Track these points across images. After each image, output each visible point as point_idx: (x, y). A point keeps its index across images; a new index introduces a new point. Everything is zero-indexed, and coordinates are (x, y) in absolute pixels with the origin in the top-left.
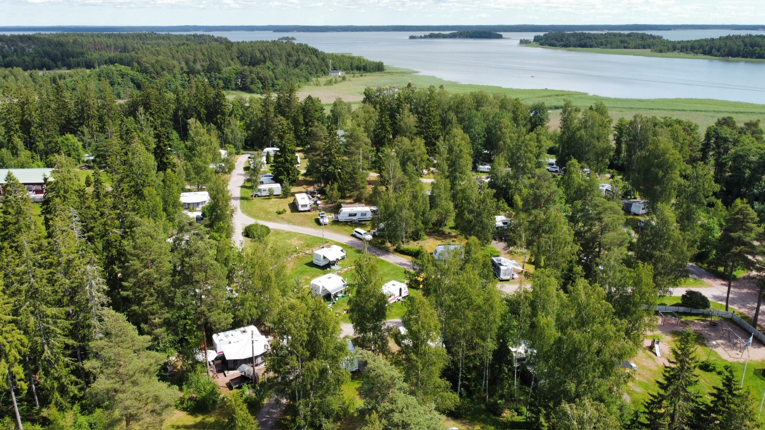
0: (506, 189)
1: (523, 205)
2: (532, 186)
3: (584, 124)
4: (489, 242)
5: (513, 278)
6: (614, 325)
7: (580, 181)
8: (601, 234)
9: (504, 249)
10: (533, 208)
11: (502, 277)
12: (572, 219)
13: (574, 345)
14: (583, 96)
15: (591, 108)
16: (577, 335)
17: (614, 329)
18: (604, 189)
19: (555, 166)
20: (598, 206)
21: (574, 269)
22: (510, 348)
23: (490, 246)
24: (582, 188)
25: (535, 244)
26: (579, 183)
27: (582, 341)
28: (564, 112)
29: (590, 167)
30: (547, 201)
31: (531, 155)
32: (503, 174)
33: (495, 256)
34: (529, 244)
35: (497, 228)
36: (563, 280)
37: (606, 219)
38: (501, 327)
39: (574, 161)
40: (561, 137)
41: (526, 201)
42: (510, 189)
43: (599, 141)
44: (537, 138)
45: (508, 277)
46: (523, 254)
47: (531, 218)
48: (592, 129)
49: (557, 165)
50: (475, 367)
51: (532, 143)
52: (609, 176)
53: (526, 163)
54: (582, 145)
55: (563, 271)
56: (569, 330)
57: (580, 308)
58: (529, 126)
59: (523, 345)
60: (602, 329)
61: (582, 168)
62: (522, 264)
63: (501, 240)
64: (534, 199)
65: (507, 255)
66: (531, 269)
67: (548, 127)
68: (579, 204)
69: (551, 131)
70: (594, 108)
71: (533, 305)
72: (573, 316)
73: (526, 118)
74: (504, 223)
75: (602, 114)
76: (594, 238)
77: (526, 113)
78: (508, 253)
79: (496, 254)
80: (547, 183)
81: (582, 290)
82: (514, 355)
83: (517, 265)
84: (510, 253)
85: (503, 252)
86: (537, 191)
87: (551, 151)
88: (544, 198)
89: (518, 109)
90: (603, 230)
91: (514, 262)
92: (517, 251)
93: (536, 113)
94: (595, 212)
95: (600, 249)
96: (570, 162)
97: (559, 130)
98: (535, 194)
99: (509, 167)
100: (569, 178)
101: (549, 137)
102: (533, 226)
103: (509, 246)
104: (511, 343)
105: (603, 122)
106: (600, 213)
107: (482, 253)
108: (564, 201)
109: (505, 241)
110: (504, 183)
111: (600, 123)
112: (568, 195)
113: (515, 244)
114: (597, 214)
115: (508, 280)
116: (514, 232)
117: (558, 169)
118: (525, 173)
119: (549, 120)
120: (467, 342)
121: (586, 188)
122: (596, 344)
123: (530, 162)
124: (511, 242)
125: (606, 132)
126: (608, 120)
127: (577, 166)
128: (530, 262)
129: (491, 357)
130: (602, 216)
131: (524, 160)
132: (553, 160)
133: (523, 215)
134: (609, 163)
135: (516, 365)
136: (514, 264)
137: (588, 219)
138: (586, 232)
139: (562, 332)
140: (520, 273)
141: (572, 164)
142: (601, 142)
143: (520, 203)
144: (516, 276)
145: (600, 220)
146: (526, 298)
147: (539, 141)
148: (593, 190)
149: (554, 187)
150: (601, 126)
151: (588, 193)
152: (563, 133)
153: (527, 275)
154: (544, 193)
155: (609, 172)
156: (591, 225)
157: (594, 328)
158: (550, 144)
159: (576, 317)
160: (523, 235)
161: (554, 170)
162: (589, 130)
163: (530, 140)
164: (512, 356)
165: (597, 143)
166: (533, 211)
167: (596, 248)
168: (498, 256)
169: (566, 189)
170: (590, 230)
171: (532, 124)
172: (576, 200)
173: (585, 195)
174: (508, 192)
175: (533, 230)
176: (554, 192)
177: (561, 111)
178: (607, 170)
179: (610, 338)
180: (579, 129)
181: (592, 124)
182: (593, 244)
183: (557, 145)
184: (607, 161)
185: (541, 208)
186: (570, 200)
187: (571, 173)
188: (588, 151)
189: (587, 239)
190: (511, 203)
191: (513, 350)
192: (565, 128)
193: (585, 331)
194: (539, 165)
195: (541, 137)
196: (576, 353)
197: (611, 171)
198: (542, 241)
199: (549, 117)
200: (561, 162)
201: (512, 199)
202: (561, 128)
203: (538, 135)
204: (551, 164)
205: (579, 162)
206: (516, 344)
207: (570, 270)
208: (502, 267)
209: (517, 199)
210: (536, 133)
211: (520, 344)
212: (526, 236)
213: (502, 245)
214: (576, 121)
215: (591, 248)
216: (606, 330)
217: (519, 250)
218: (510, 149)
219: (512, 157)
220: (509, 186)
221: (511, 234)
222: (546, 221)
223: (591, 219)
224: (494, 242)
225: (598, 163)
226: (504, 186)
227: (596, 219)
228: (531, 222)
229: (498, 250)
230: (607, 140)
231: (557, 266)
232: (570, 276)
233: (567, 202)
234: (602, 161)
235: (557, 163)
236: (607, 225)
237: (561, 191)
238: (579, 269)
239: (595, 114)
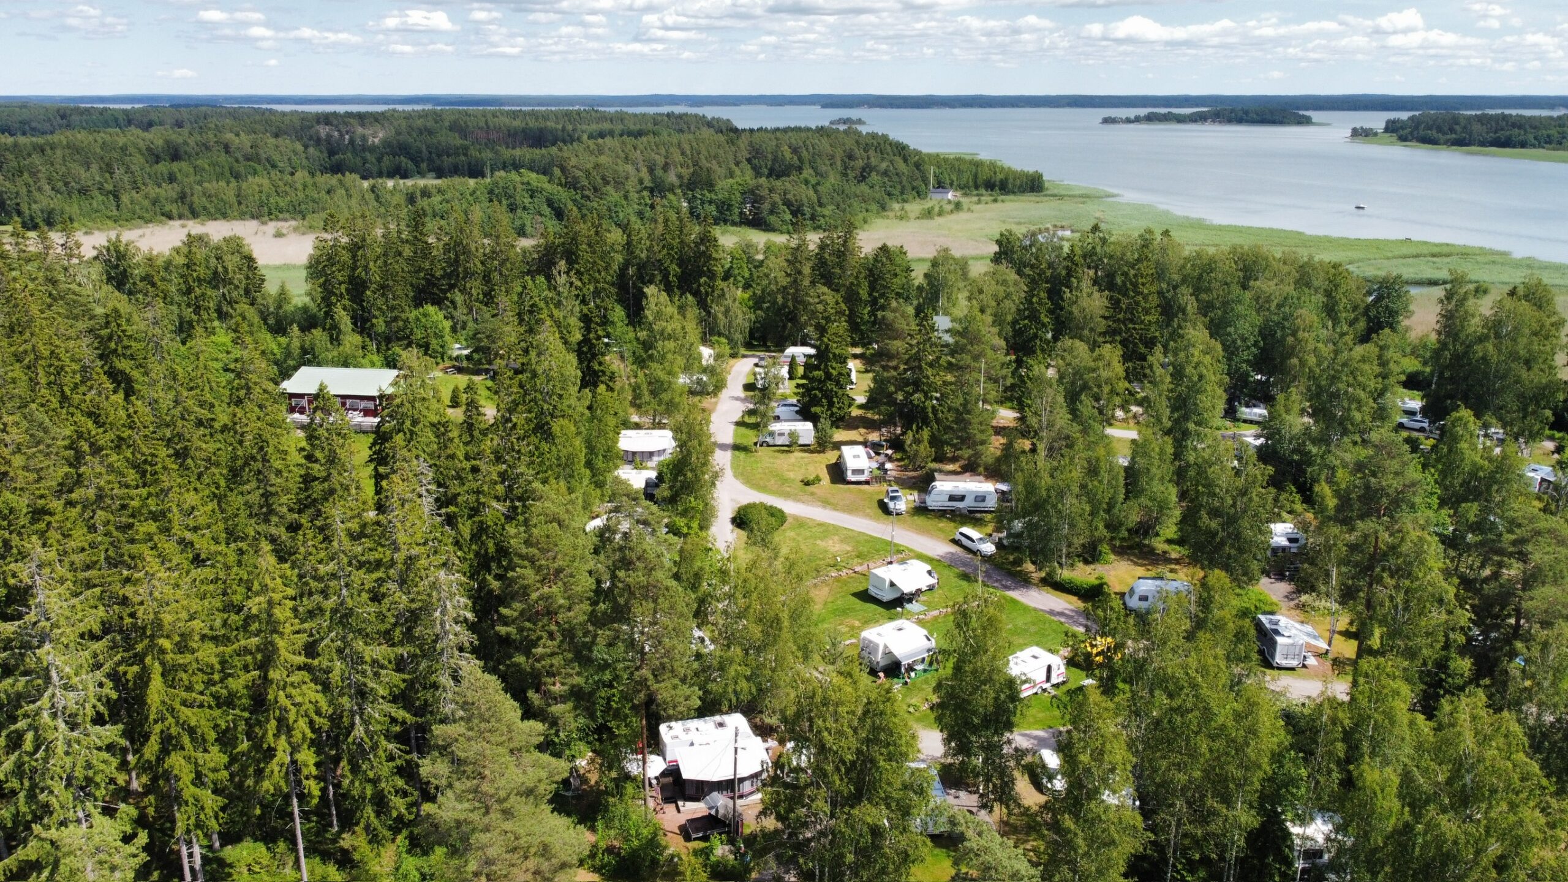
0: (1299, 464)
1: (1339, 509)
2: (1360, 467)
3: (1495, 326)
4: (1252, 579)
5: (1304, 666)
7: (1478, 459)
8: (1524, 589)
9: (1288, 597)
10: (1362, 517)
11: (1279, 659)
12: (1450, 542)
14: (1498, 259)
15: (1512, 293)
16: (1449, 826)
18: (1538, 477)
19: (1419, 417)
20: (1519, 526)
21: (1452, 665)
22: (1288, 824)
23: (1256, 588)
24: (1481, 474)
25: (1361, 594)
26: (1474, 464)
27: (1462, 840)
28: (1449, 296)
29: (1504, 427)
30: (1396, 502)
31: (1362, 395)
32: (1296, 430)
33: (1264, 613)
34: (1347, 596)
35: (1275, 550)
36: (1424, 687)
37: (1539, 555)
38: (1271, 780)
39: (1465, 413)
40: (1437, 353)
41: (1344, 500)
42: (1310, 464)
43: (1529, 369)
44: (1380, 357)
45: (1294, 663)
46: (1332, 613)
47: (1352, 538)
48: (1514, 340)
49: (1425, 415)
50: (1205, 861)
51: (1366, 367)
52: (1550, 445)
53: (1349, 409)
54: (1486, 375)
55: (1425, 664)
58: (1362, 325)
59: (1319, 821)
60: (1512, 818)
61: (1486, 426)
62: (1327, 634)
63: (1281, 577)
64: (1363, 496)
65: (1294, 612)
66: (1348, 649)
67: (1407, 329)
68: (1472, 510)
69: (1413, 336)
70: (1521, 291)
71: (1348, 736)
72: (1441, 778)
73: (1355, 308)
74: (1290, 540)
75: (1540, 307)
76: (1505, 596)
77: (1358, 297)
78: (1297, 607)
79: (1267, 608)
80: (1394, 465)
81: (1467, 724)
82: (1297, 841)
83: (1315, 637)
84: (1302, 607)
85: (1284, 605)
86: (1373, 480)
87: (1412, 382)
88: (1388, 495)
89: (1336, 286)
90: (1530, 580)
91: (1309, 628)
92: (1317, 603)
93: (1379, 299)
94: (1512, 537)
95: (1518, 621)
96: (1454, 414)
97: (1434, 337)
98: (1367, 487)
99: (1310, 415)
100: (1450, 451)
101: (1408, 350)
102: (1357, 557)
103: (1299, 591)
104: (1289, 816)
105: (1542, 326)
106: (1522, 541)
107: (1236, 602)
108: (1435, 501)
109: (1291, 579)
110: (1294, 451)
111: (1535, 326)
112: (1446, 488)
113: (1313, 589)
114: (1514, 543)
115: (1292, 669)
116: (1312, 563)
117: (1426, 425)
118: (1345, 432)
119: (1413, 313)
120: (1189, 804)
121: (1493, 474)
122: (1494, 848)
123: (1359, 409)
124: (1304, 585)
125: (1548, 348)
126: (1553, 319)
127: (1471, 426)
128: (1347, 634)
129: (1242, 843)
130: (1530, 548)
131: (1346, 404)
132: (1415, 402)
133: (1335, 530)
134: (1552, 419)
135: (1299, 865)
136: (1309, 635)
137: (1491, 550)
138: (1486, 580)
140: (1322, 655)
141: (1460, 419)
142: (1536, 368)
143: (1332, 503)
144: (1312, 661)
145: (1523, 557)
146: (1334, 721)
147: (1383, 364)
148: (1508, 481)
149: (1414, 473)
150: (1535, 334)
151: (1495, 487)
152: (1443, 345)
153: (1338, 664)
154: (1390, 486)
155: (1551, 438)
156: (1500, 565)
157: (1493, 815)
158: (1411, 365)
159: (1449, 782)
160: (1334, 572)
161: (1418, 425)
162: (1507, 343)
163: (1363, 360)
164: (1291, 848)
165: (1524, 374)
166: (1360, 524)
167: (1509, 616)
168: (1272, 613)
169: (1444, 474)
170: (1496, 575)
171: (1369, 320)
172: (1466, 500)
173: (1488, 488)
174: (1304, 472)
175: (1356, 565)
176: (1413, 484)
177: (1439, 292)
178: (1547, 432)
180: (1482, 339)
181: (1515, 328)
182: (1502, 609)
183: (1428, 369)
184: (1548, 413)
185: (1379, 517)
186: (1450, 500)
187: (1455, 439)
188: (1502, 389)
189: (1488, 597)
190: (1309, 498)
191: (1295, 830)
192: (1448, 335)
193: (1470, 817)
194: (1381, 414)
195: (1390, 354)
197: (1558, 435)
198: (1381, 593)
199: (1411, 308)
200: (1435, 410)
201: (1311, 489)
202: (1439, 333)
203: (1382, 348)
204: (1410, 413)
205: (1478, 416)
206: (1303, 820)
207: (1442, 665)
208: (1279, 639)
209: (1323, 489)
210: (1377, 345)
211: (1312, 819)
212: (1339, 574)
213: (1284, 587)
214: (1476, 320)
215: (1497, 617)
217: (1323, 604)
218: (1312, 376)
219: (1318, 395)
220: (1307, 459)
221: (1306, 566)
222: (1393, 548)
223: (1501, 552)
224: (1264, 580)
225: (1524, 417)
226: (1296, 457)
227: (1511, 555)
228: (1353, 548)
229: (1274, 599)
230: (1551, 367)
231: (1411, 654)
232: (1441, 680)
233: (1443, 503)
234: (1534, 413)
235: (1424, 411)
236: (1538, 568)
237: (1429, 479)
238: (1464, 665)
239: (1525, 307)
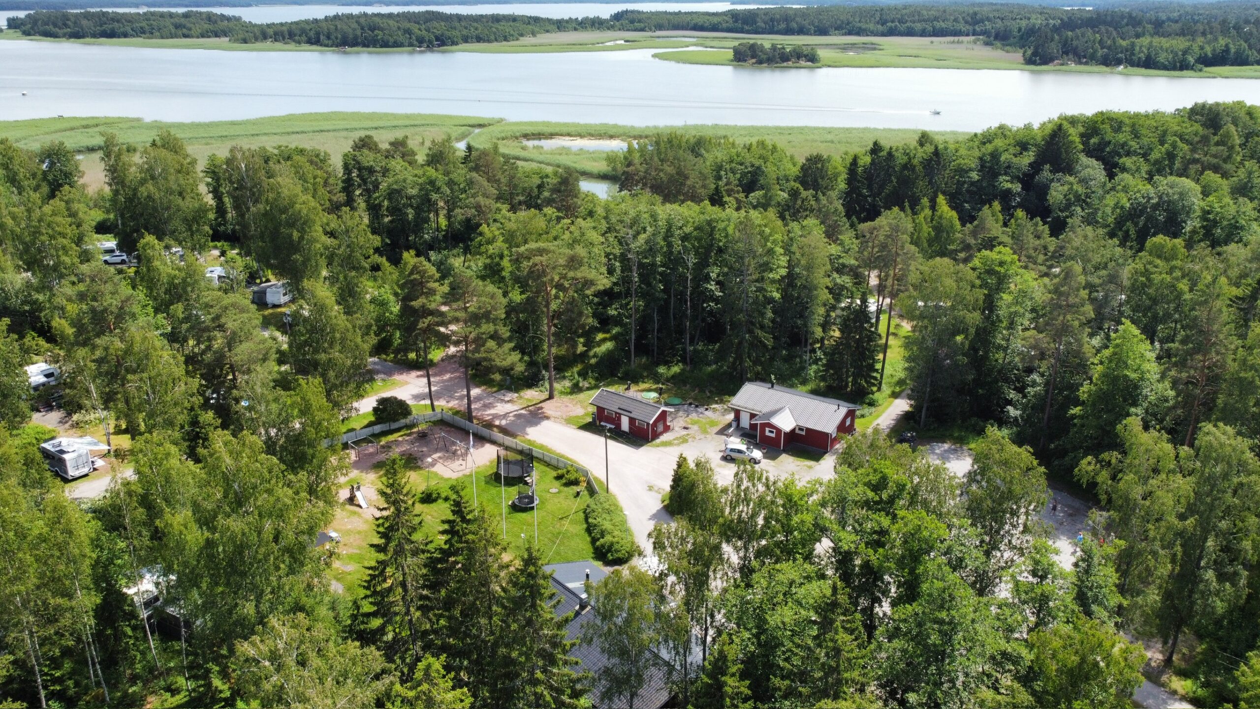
0: (32, 312)
1: (77, 334)
2: (82, 297)
3: (150, 175)
4: (24, 418)
5: (95, 469)
6: (288, 486)
7: (170, 271)
8: (230, 350)
9: (62, 422)
10: (98, 335)
11: (72, 472)
12: (173, 338)
13: (234, 543)
14: (135, 124)
15: (154, 144)
17: (290, 492)
18: (215, 275)
19: (117, 253)
20: (212, 307)
21: (201, 419)
22: (125, 590)
23: (31, 424)
24: (176, 281)
25: (119, 396)
26: (169, 275)
28: (108, 155)
29: (180, 244)
30: (120, 317)
31: (65, 242)
32: (18, 286)
33: (46, 441)
34: (108, 400)
35: (36, 388)
36: (187, 444)
37: (231, 323)
38: (97, 561)
39: (150, 239)
40: (114, 200)
41: (77, 324)
42: (41, 311)
43: (183, 199)
44: (68, 209)
45: (85, 470)
46: (102, 420)
47: (98, 353)
48: (166, 179)
49: (121, 250)
50: (67, 652)
51: (59, 219)
52: (216, 253)
53: (58, 256)
54: (155, 209)
55: (182, 427)
56: (221, 520)
57: (227, 480)
58: (45, 189)
59: (148, 576)
61: (167, 247)
62: (105, 438)
63: (49, 408)
64: (92, 318)
65: (71, 432)
66: (124, 442)
67: (84, 186)
68: (178, 309)
69: (91, 191)
70: (159, 143)
71: (146, 501)
72: (219, 496)
73: (34, 175)
74: (47, 376)
75: (176, 152)
76: (220, 359)
77: (33, 166)
78: (72, 426)
79: (47, 437)
80: (109, 287)
81: (223, 449)
82: (136, 599)
83: (95, 444)
84: (77, 425)
85: (61, 429)
86: (96, 304)
87: (102, 228)
88: (112, 313)
89: (10, 159)
90: (231, 343)
91: (88, 439)
92: (87, 418)
93: (52, 164)
94: (209, 317)
95: (234, 375)
96: (143, 241)
97: (107, 189)
98: (93, 310)
99: (26, 271)
100: (149, 270)
101: (91, 204)
102: (105, 368)
103: (69, 414)
104: (124, 582)
105: (182, 165)
106: (217, 317)
107: (17, 442)
108: (150, 310)
109: (59, 407)
110: (24, 303)
111: (177, 166)
112: (155, 299)
113: (80, 407)
114: (213, 320)
115: (86, 475)
116: (72, 386)
117: (125, 257)
118: (61, 276)
119: (84, 173)
120: (35, 613)
121: (184, 280)
122: (268, 526)
123: (66, 253)
124: (71, 407)
125: (191, 181)
126: (188, 160)
127: (157, 247)
128: (119, 431)
129: (93, 622)
130: (223, 320)
131: (53, 252)
132: (110, 243)
133: (81, 352)
134: (211, 232)
135: (144, 614)
136: (90, 444)
137: (200, 331)
138: (203, 352)
139: (209, 529)
140: (104, 456)
141: (148, 244)
142: (188, 199)
143: (70, 331)
144: (100, 463)
145: (221, 327)
146: (130, 494)
147: (73, 215)
148: (196, 281)
149: (125, 290)
150: (179, 172)
151: (189, 289)
152: (116, 193)
153: (119, 454)
154: (111, 305)
155: (216, 247)
156: (210, 339)
157: (259, 503)
158: (98, 216)
160: (92, 387)
161: (118, 259)
162: (161, 181)
163: (54, 214)
164: (132, 604)
165: (180, 201)
166: (98, 341)
167: (227, 374)
168: (53, 438)
169: (150, 288)
170: (209, 348)
171: (50, 184)
172: (172, 304)
173: (186, 292)
174: (39, 318)
175: (107, 373)
176: (128, 299)
177: (100, 154)
178: (211, 244)
179: (287, 507)
180: (143, 182)
181: (163, 170)
182: (222, 370)
183: (112, 216)
184: (207, 228)
185: (111, 331)
186: (161, 307)
187: (149, 260)
188: (170, 218)
189: (209, 364)
190: (48, 334)
191: (131, 591)
192: (117, 184)
193: (246, 512)
194: (86, 257)
195: (75, 206)
196: (241, 553)
197: (219, 244)
198: (131, 387)
199: (81, 168)
200: (128, 244)
201: (50, 328)
202: (110, 185)
203: (67, 202)
204: (110, 251)
205: (160, 239)
206: (133, 580)
207: (195, 423)
208: (65, 456)
209: (60, 324)
210: (61, 200)
211: (142, 577)
212: (97, 388)
213: (55, 416)
214: (133, 169)
215: (220, 376)
216: (278, 500)
217: (92, 416)
218: (16, 237)
219: (27, 250)
220: (37, 307)
221: (67, 391)
222: (128, 352)
223: (207, 329)
224: (36, 416)
225: (192, 235)
226: (27, 308)
227: (214, 329)
228: (100, 361)
229: (50, 427)
230: (198, 195)
231: (170, 423)
232: (198, 433)
233: (157, 311)
234: (198, 230)
235: (120, 246)
236: (234, 333)
237: (141, 294)
238: (209, 416)
239: (164, 153)
